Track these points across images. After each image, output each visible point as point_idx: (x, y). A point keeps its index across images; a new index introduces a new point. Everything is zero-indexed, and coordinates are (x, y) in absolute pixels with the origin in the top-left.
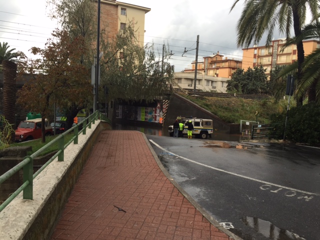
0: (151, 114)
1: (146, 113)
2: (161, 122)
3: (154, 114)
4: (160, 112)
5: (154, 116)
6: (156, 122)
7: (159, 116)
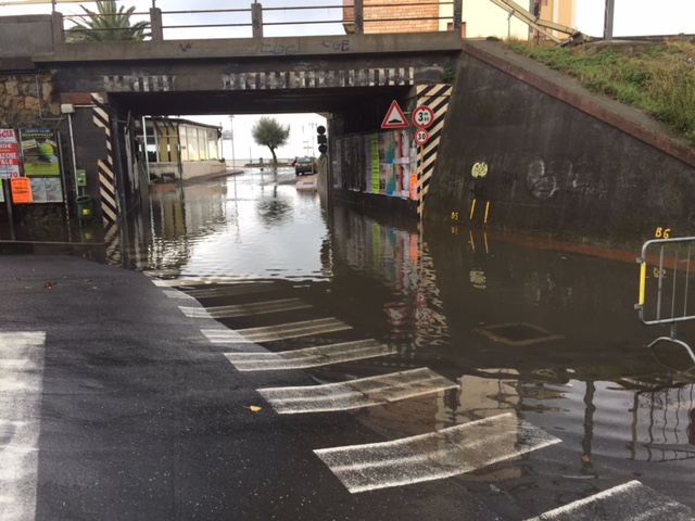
0: (391, 162)
1: (381, 158)
2: (415, 198)
3: (397, 161)
4: (411, 146)
5: (398, 172)
6: (405, 194)
7: (408, 165)
